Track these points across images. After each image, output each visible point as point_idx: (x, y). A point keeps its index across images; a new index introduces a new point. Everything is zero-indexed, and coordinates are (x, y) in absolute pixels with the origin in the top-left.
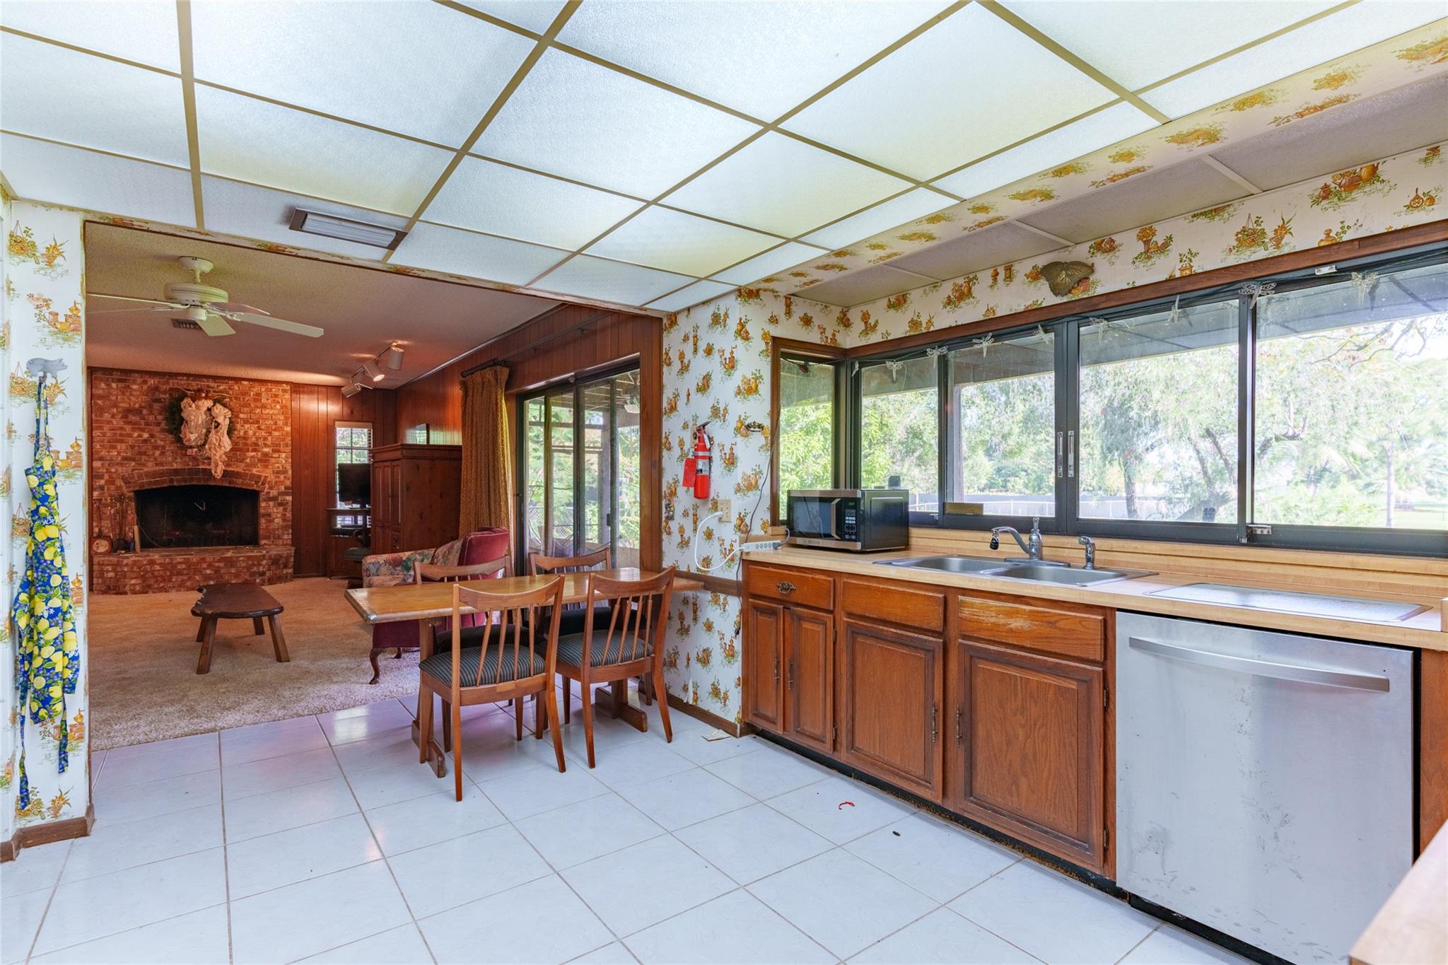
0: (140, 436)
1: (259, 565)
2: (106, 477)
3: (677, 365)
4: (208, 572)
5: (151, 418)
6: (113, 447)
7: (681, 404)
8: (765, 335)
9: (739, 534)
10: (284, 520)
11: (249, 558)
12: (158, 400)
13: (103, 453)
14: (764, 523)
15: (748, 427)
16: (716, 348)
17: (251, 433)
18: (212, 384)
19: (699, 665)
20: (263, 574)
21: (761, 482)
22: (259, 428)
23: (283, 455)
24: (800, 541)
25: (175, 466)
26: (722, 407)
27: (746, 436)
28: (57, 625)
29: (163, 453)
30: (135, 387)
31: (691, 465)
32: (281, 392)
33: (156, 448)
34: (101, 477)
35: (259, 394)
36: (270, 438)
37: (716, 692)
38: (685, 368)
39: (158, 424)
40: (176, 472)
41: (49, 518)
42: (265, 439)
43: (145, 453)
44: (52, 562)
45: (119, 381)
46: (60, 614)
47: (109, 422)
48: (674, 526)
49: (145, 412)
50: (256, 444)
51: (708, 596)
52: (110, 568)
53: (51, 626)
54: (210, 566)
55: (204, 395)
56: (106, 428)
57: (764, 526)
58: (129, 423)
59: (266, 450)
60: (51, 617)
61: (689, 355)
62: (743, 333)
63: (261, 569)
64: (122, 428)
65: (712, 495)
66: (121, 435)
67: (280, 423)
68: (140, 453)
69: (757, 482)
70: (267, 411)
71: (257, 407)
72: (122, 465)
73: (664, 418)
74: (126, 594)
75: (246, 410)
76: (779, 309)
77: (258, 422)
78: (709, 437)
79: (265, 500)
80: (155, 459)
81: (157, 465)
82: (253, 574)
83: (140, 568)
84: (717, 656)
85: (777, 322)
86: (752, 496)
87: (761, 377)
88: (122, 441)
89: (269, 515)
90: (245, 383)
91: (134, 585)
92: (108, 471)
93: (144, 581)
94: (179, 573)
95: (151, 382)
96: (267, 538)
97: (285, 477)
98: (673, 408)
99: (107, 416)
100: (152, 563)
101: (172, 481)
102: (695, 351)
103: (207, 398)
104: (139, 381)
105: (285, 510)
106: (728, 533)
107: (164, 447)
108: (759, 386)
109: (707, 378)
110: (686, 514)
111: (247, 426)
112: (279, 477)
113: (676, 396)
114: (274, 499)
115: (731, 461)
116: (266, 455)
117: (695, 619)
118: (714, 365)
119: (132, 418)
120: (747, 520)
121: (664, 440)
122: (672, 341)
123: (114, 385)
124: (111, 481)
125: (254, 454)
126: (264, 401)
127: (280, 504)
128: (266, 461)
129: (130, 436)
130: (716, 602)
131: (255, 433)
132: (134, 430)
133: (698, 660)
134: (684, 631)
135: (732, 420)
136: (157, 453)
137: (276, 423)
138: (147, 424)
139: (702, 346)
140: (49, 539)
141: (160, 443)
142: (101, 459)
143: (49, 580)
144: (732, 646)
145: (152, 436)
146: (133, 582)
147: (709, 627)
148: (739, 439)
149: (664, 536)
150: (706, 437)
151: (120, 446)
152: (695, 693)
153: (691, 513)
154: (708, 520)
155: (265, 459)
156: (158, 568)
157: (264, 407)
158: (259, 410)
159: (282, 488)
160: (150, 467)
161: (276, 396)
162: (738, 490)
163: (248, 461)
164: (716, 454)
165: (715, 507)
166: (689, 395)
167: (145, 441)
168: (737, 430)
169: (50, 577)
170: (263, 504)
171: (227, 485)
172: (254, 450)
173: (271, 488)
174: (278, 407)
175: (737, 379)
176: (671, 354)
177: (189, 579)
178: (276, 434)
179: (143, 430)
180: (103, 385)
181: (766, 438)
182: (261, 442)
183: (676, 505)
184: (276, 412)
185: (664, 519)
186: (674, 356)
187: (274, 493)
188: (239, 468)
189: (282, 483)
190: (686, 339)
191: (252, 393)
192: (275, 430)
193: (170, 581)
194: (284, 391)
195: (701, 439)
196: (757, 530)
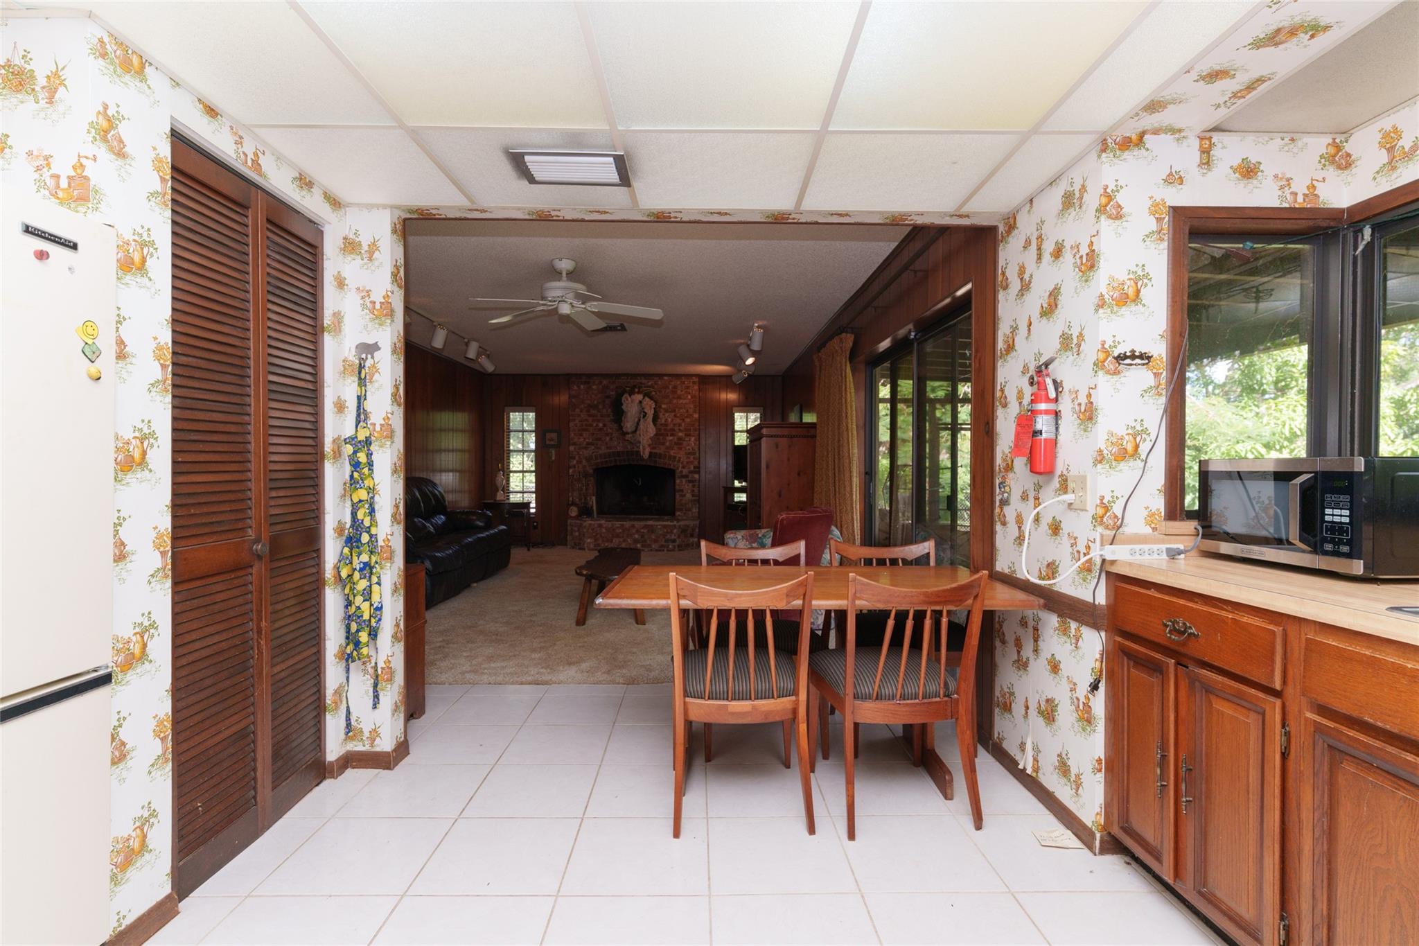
0: (597, 425)
1: (672, 532)
2: (577, 458)
3: (1015, 285)
4: (636, 536)
5: (604, 411)
6: (581, 435)
7: (1020, 341)
8: (1155, 208)
9: (1100, 529)
10: (693, 496)
11: (665, 526)
12: (608, 397)
13: (576, 440)
14: (1152, 515)
15: (1120, 358)
16: (1067, 245)
17: (670, 420)
18: (644, 381)
19: (1041, 721)
20: (674, 541)
21: (1144, 448)
22: (675, 416)
23: (693, 439)
24: (1226, 548)
25: (619, 449)
26: (1075, 333)
27: (1117, 372)
28: (365, 578)
29: (611, 439)
30: (594, 387)
31: (1026, 423)
32: (691, 384)
33: (607, 434)
34: (574, 458)
35: (675, 387)
36: (683, 424)
37: (1063, 768)
38: (1025, 287)
39: (608, 416)
40: (618, 454)
41: (360, 482)
42: (680, 425)
43: (600, 439)
44: (363, 520)
45: (585, 383)
46: (368, 568)
47: (579, 416)
48: (1010, 513)
49: (600, 407)
50: (674, 430)
51: (1053, 620)
52: (576, 529)
53: (361, 579)
54: (638, 531)
55: (637, 390)
56: (577, 421)
57: (1150, 518)
58: (589, 416)
59: (680, 434)
60: (361, 570)
61: (1031, 267)
62: (1110, 208)
63: (673, 537)
64: (587, 420)
65: (1060, 468)
66: (586, 425)
67: (691, 411)
68: (597, 439)
69: (1137, 447)
70: (681, 401)
71: (674, 398)
72: (586, 448)
73: (999, 363)
74: (584, 549)
75: (666, 401)
76: (1186, 156)
77: (674, 411)
78: (1055, 382)
79: (679, 478)
80: (607, 444)
81: (607, 448)
82: (667, 541)
83: (593, 530)
84: (1066, 714)
85: (1181, 180)
86: (1128, 472)
87: (1146, 276)
88: (586, 430)
89: (682, 491)
90: (666, 378)
91: (590, 543)
92: (578, 453)
93: (596, 540)
94: (618, 536)
95: (605, 382)
96: (681, 510)
97: (694, 458)
98: (1010, 348)
99: (577, 410)
100: (600, 526)
101: (616, 461)
102: (1039, 257)
103: (639, 393)
104: (597, 382)
105: (694, 486)
106: (1080, 526)
107: (612, 434)
108: (1143, 291)
109: (1054, 294)
110: (1025, 497)
111: (667, 414)
112: (689, 458)
113: (1015, 329)
114: (686, 476)
115: (1088, 415)
116: (680, 439)
117: (1036, 651)
118: (1064, 273)
119: (593, 412)
120: (1117, 509)
121: (998, 394)
122: (1010, 255)
123: (582, 386)
124: (580, 462)
125: (671, 438)
126: (679, 392)
127: (690, 481)
128: (681, 444)
129: (591, 425)
130: (1065, 631)
131: (672, 420)
132: (593, 421)
133: (1040, 712)
134: (1022, 665)
135: (1090, 351)
136: (608, 439)
137: (687, 411)
138: (602, 416)
139: (1049, 247)
140: (361, 501)
141: (610, 431)
142: (574, 444)
143: (360, 537)
144: (1087, 707)
145: (604, 425)
146: (589, 540)
147: (1055, 667)
148: (1102, 378)
149: (998, 527)
150: (1049, 381)
151: (585, 434)
152: (1036, 760)
153: (1032, 494)
154: (1052, 503)
155: (679, 442)
156: (604, 530)
157: (679, 398)
158: (675, 401)
159: (692, 468)
160: (603, 450)
161: (688, 387)
162: (1100, 459)
163: (668, 444)
164: (1065, 406)
165: (1064, 488)
166: (1030, 324)
167: (600, 429)
168: (1099, 365)
169: (361, 534)
170: (678, 481)
171: (652, 464)
172: (672, 435)
173: (683, 467)
174: (689, 397)
175: (1099, 285)
176: (1008, 274)
177: (624, 541)
178: (688, 420)
179: (599, 421)
180: (575, 387)
181: (1157, 375)
182: (676, 428)
183: (1012, 484)
184: (688, 401)
185: (998, 504)
186: (1012, 274)
187: (685, 471)
188: (661, 450)
189: (692, 462)
190: (1028, 243)
191: (670, 387)
192: (687, 417)
193: (612, 542)
194: (694, 383)
195: (1042, 386)
196: (1136, 524)
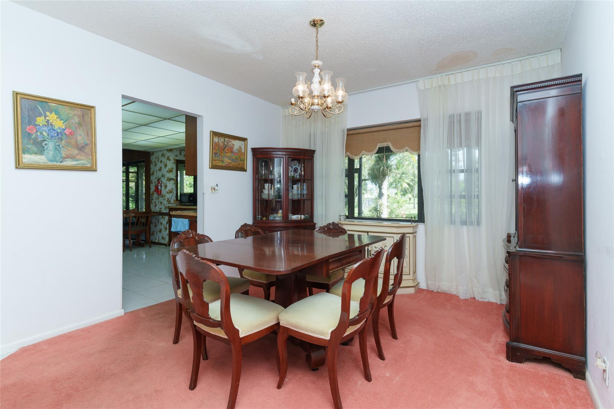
3: (154, 164)
7: (155, 173)
8: (174, 159)
9: (168, 202)
14: (174, 200)
15: (170, 179)
16: (163, 161)
19: (159, 233)
21: (173, 191)
24: (183, 204)
26: (164, 174)
27: (169, 181)
31: (157, 187)
37: (163, 238)
38: (156, 165)
48: (153, 201)
51: (161, 216)
57: (174, 201)
61: (157, 162)
62: (168, 159)
65: (162, 194)
69: (172, 191)
73: (151, 176)
76: (178, 153)
78: (161, 181)
84: (163, 230)
85: (177, 156)
86: (171, 195)
87: (173, 168)
98: (153, 174)
102: (158, 161)
106: (165, 202)
108: (173, 170)
109: (161, 168)
110: (156, 199)
113: (154, 171)
115: (166, 187)
117: (158, 222)
118: (162, 165)
120: (170, 199)
121: (151, 181)
122: (153, 158)
130: (163, 218)
133: (159, 232)
134: (156, 226)
135: (166, 178)
139: (160, 160)
144: (166, 227)
147: (161, 224)
148: (168, 182)
149: (151, 204)
150: (160, 181)
152: (158, 240)
153: (157, 198)
154: (161, 199)
162: (167, 193)
164: (163, 185)
165: (162, 197)
166: (157, 171)
168: (167, 180)
175: (167, 169)
176: (152, 161)
181: (175, 182)
183: (154, 197)
185: (151, 200)
186: (153, 161)
190: (156, 158)
195: (159, 182)
196: (172, 201)
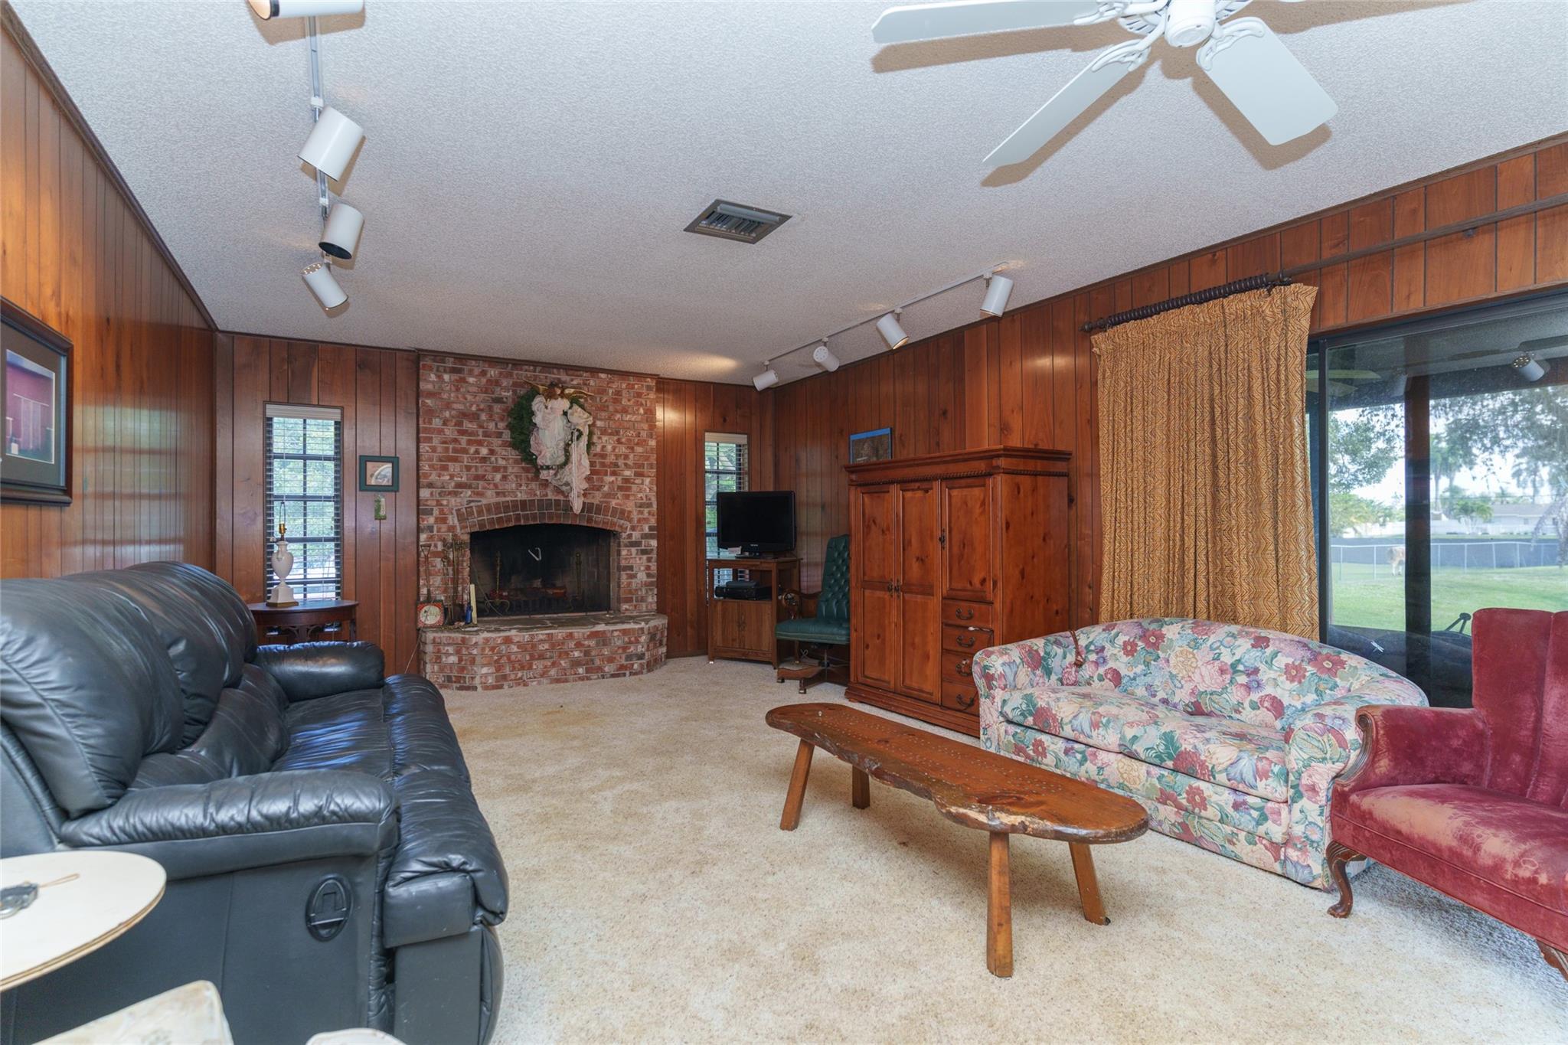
0: (477, 452)
1: (637, 642)
2: (436, 512)
4: (576, 654)
5: (492, 426)
6: (445, 468)
10: (649, 575)
11: (625, 632)
12: (499, 400)
13: (433, 477)
17: (609, 448)
18: (564, 377)
20: (641, 657)
22: (619, 441)
23: (647, 481)
25: (520, 496)
29: (504, 478)
30: (471, 380)
32: (644, 391)
33: (496, 469)
34: (430, 512)
35: (618, 393)
36: (631, 456)
39: (499, 435)
40: (523, 504)
42: (626, 457)
43: (483, 478)
45: (454, 371)
47: (440, 432)
49: (483, 417)
50: (616, 465)
52: (451, 650)
54: (579, 645)
55: (559, 391)
56: (436, 442)
58: (462, 433)
59: (627, 473)
63: (640, 649)
64: (455, 441)
66: (455, 450)
67: (644, 434)
68: (477, 478)
70: (628, 417)
71: (617, 411)
72: (455, 494)
74: (475, 688)
75: (604, 414)
77: (617, 433)
79: (626, 546)
80: (496, 486)
81: (498, 494)
82: (629, 657)
83: (492, 649)
88: (455, 460)
89: (631, 568)
90: (603, 376)
91: (486, 675)
92: (439, 503)
93: (498, 670)
94: (541, 657)
95: (492, 372)
96: (629, 600)
97: (649, 513)
99: (437, 423)
100: (508, 641)
101: (518, 518)
103: (563, 395)
104: (477, 371)
105: (649, 560)
107: (505, 468)
111: (605, 438)
112: (641, 513)
114: (636, 544)
116: (626, 480)
119: (468, 425)
123: (446, 377)
124: (442, 520)
125: (613, 478)
126: (624, 402)
127: (644, 552)
128: (629, 489)
129: (465, 451)
131: (614, 449)
132: (469, 442)
136: (498, 477)
137: (638, 435)
138: (486, 434)
141: (502, 462)
142: (430, 485)
145: (492, 452)
146: (485, 670)
151: (453, 467)
155: (626, 487)
156: (514, 648)
157: (625, 411)
158: (618, 416)
159: (646, 530)
160: (490, 498)
161: (639, 395)
163: (606, 488)
167: (484, 460)
170: (624, 552)
171: (585, 524)
172: (614, 473)
173: (633, 528)
174: (642, 411)
177: (554, 664)
178: (639, 449)
179: (480, 443)
180: (433, 377)
182: (621, 462)
184: (639, 418)
187: (636, 536)
188: (597, 498)
189: (646, 520)
191: (610, 391)
192: (637, 444)
193: (530, 668)
194: (649, 388)
